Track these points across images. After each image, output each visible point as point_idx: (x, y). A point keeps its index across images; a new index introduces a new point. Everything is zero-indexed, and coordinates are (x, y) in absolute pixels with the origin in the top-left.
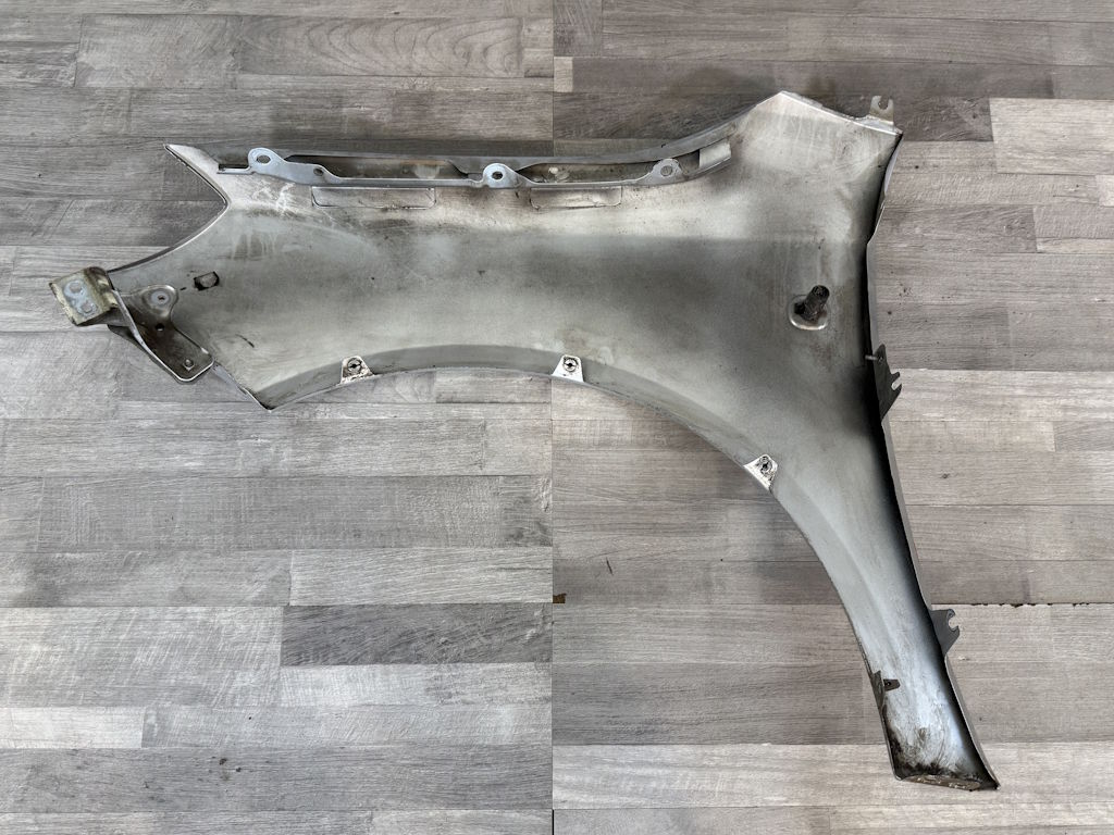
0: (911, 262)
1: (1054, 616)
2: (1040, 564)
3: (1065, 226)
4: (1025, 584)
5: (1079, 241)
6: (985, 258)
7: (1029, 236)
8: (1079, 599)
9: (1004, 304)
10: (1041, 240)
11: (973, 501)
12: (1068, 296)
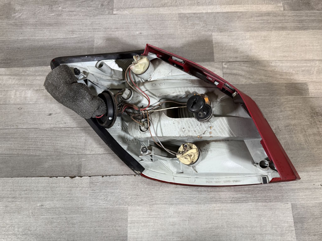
0: (54, 21)
1: (91, 183)
2: (89, 156)
3: (128, 3)
4: (80, 166)
5: (134, 9)
6: (88, 18)
7: (110, 8)
8: (106, 173)
9: (94, 36)
10: (115, 9)
11: (61, 126)
12: (124, 32)
